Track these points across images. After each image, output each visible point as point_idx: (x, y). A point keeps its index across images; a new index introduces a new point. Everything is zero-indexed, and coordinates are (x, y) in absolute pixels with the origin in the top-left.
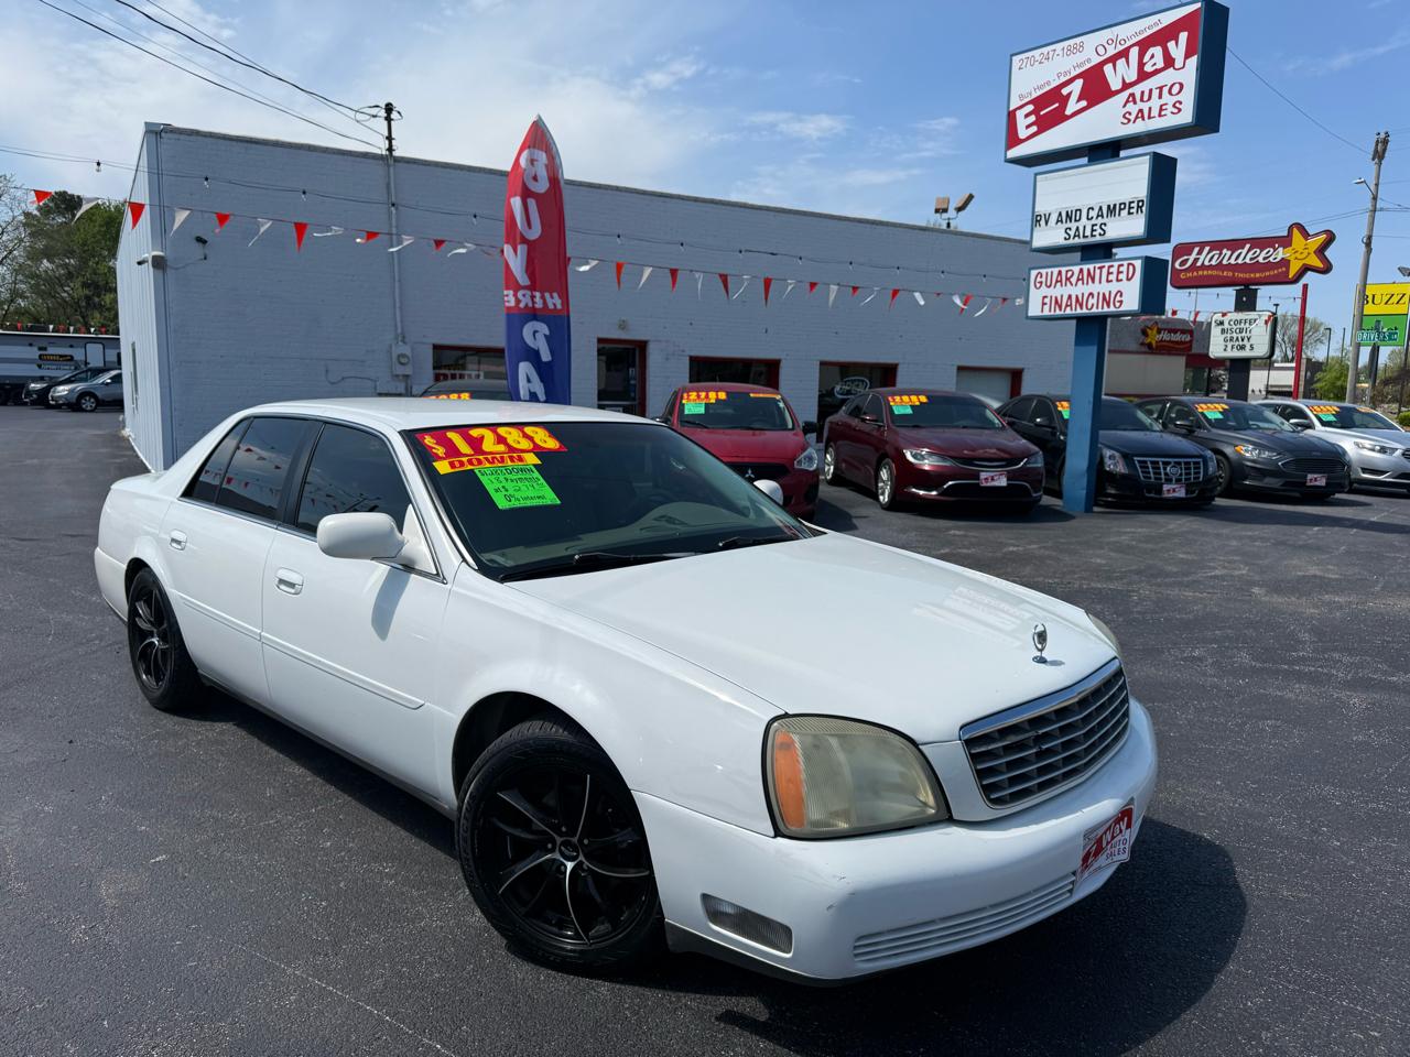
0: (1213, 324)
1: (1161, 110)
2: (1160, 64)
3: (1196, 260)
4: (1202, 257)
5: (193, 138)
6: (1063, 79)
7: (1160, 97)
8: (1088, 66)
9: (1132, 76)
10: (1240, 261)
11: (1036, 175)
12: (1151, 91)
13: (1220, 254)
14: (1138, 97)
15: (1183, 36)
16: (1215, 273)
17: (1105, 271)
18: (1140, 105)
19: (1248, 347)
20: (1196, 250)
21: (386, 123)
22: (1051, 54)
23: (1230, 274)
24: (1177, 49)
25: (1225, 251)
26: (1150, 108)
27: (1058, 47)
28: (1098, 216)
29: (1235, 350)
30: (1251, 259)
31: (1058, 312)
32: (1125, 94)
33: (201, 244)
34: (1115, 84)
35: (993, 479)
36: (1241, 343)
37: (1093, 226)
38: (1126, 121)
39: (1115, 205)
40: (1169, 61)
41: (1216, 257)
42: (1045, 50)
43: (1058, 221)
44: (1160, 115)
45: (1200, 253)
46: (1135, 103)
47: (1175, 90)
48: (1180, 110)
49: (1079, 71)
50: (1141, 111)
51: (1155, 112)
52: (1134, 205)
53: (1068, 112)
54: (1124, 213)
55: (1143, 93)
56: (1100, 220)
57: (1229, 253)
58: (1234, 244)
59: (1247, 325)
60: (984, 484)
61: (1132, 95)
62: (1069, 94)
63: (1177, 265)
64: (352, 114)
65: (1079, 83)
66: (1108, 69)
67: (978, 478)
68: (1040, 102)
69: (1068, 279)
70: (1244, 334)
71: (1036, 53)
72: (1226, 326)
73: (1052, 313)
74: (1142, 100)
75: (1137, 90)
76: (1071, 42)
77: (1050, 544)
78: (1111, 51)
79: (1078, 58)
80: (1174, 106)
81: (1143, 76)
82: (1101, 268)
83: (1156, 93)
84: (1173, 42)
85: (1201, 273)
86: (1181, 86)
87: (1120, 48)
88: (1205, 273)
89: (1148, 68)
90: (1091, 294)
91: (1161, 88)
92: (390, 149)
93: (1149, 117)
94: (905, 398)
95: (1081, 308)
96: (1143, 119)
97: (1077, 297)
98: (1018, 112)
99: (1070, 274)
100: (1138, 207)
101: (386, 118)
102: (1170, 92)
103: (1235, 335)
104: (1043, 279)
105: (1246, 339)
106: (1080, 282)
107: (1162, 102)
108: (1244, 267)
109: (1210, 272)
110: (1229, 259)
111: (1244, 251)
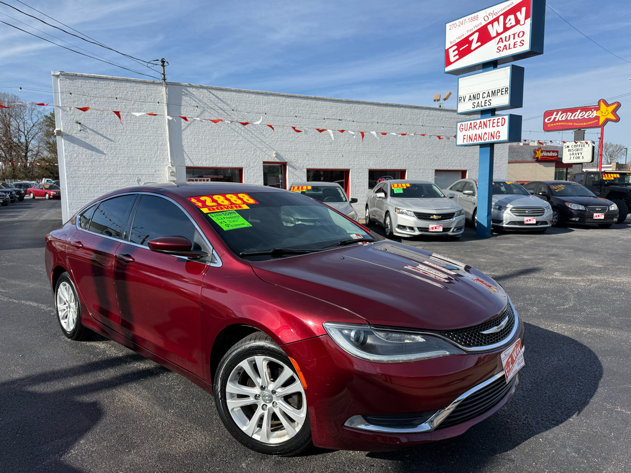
0: (564, 147)
1: (515, 45)
2: (514, 23)
3: (555, 118)
4: (558, 116)
5: (74, 77)
6: (470, 33)
7: (514, 39)
8: (480, 26)
9: (501, 30)
10: (576, 118)
12: (510, 36)
13: (567, 115)
14: (504, 40)
15: (524, 9)
16: (564, 123)
17: (491, 122)
18: (505, 43)
19: (581, 158)
20: (555, 113)
22: (464, 22)
23: (571, 124)
24: (521, 16)
25: (568, 113)
26: (509, 44)
27: (467, 18)
28: (487, 96)
29: (575, 159)
30: (581, 117)
31: (471, 142)
32: (498, 38)
33: (78, 125)
34: (493, 34)
36: (578, 156)
37: (485, 101)
38: (499, 51)
39: (495, 91)
40: (518, 22)
41: (565, 116)
42: (461, 20)
44: (514, 47)
45: (557, 115)
46: (502, 42)
47: (521, 35)
48: (523, 44)
49: (477, 29)
50: (505, 46)
51: (512, 46)
52: (504, 90)
53: (472, 48)
54: (499, 94)
55: (506, 37)
56: (488, 98)
57: (571, 114)
58: (573, 110)
59: (580, 147)
61: (501, 38)
62: (473, 40)
63: (546, 121)
64: (146, 64)
65: (477, 34)
66: (490, 27)
68: (459, 44)
69: (474, 126)
70: (579, 152)
71: (457, 22)
72: (570, 148)
73: (468, 143)
74: (506, 41)
75: (503, 36)
76: (472, 15)
78: (491, 19)
79: (476, 23)
80: (520, 42)
81: (506, 29)
83: (512, 37)
86: (524, 33)
87: (495, 17)
88: (560, 124)
90: (485, 133)
91: (514, 35)
92: (164, 79)
93: (509, 49)
95: (481, 140)
96: (507, 50)
97: (479, 135)
98: (450, 50)
99: (475, 124)
100: (506, 91)
101: (162, 65)
102: (518, 36)
103: (575, 152)
104: (464, 127)
105: (580, 154)
106: (480, 128)
107: (515, 41)
108: (578, 121)
109: (562, 123)
110: (571, 117)
111: (578, 113)
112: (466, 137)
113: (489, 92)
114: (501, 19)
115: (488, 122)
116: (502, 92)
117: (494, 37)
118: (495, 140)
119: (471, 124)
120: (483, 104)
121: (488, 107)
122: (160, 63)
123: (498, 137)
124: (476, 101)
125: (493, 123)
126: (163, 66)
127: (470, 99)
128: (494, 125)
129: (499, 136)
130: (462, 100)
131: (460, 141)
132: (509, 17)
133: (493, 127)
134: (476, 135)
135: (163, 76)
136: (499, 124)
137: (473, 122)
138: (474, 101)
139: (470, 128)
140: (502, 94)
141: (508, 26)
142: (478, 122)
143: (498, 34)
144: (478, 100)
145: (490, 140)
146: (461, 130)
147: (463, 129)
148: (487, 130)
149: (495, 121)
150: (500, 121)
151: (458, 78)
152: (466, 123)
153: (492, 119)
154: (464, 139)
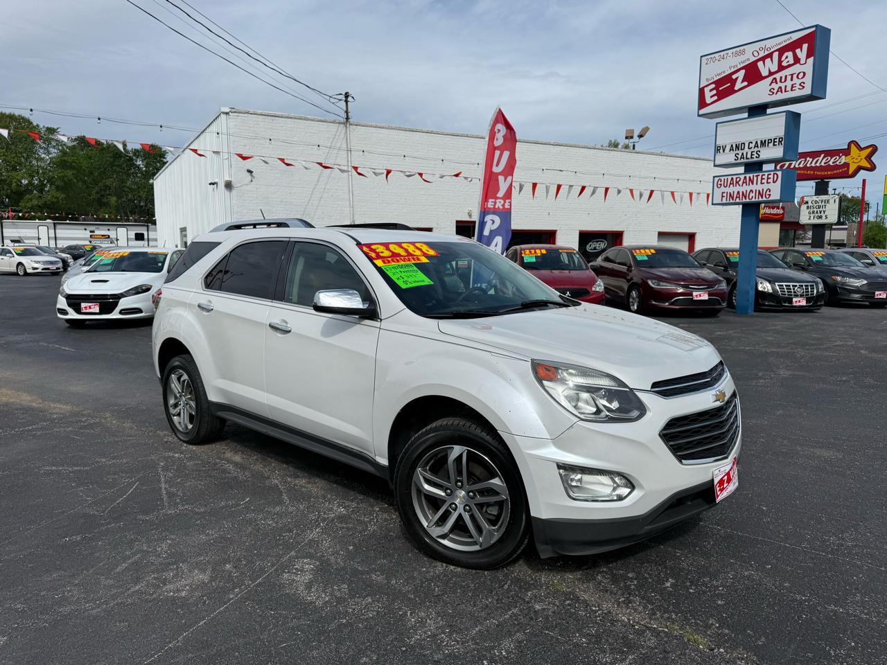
0: (803, 204)
1: (792, 87)
2: (792, 61)
3: (790, 164)
4: (794, 163)
6: (733, 70)
7: (792, 80)
8: (748, 63)
9: (774, 68)
10: (818, 165)
11: (717, 124)
12: (786, 76)
13: (806, 160)
14: (778, 80)
15: (805, 46)
16: (802, 172)
17: (759, 178)
18: (780, 84)
19: (824, 217)
21: (345, 103)
22: (725, 56)
23: (812, 173)
24: (802, 53)
25: (808, 159)
26: (786, 86)
28: (755, 146)
29: (815, 218)
30: (825, 163)
31: (731, 201)
32: (771, 78)
33: (248, 174)
34: (764, 72)
35: (700, 296)
36: (819, 215)
37: (752, 152)
38: (771, 93)
39: (765, 141)
40: (797, 60)
41: (803, 162)
42: (722, 54)
43: (731, 150)
44: (792, 90)
46: (777, 83)
47: (800, 76)
48: (803, 87)
49: (742, 65)
50: (780, 88)
51: (789, 88)
52: (777, 140)
53: (736, 88)
54: (771, 145)
55: (781, 78)
56: (756, 149)
57: (811, 160)
58: (814, 155)
59: (823, 203)
60: (695, 299)
61: (775, 79)
62: (737, 78)
65: (743, 72)
66: (760, 64)
67: (692, 295)
68: (718, 83)
69: (737, 182)
70: (821, 209)
71: (716, 55)
72: (810, 204)
73: (728, 201)
74: (781, 81)
75: (777, 76)
76: (738, 49)
77: (738, 330)
78: (762, 54)
79: (742, 58)
80: (800, 85)
81: (781, 68)
82: (757, 176)
83: (789, 78)
84: (799, 49)
86: (804, 74)
87: (767, 53)
89: (784, 64)
90: (751, 191)
91: (792, 75)
92: (347, 118)
93: (785, 91)
94: (642, 251)
95: (746, 199)
96: (782, 92)
97: (743, 192)
98: (705, 89)
99: (738, 179)
100: (779, 141)
101: (345, 101)
102: (798, 77)
103: (815, 210)
104: (722, 183)
105: (822, 212)
106: (745, 184)
107: (793, 82)
108: (820, 168)
109: (799, 171)
110: (811, 163)
111: (821, 159)
112: (725, 195)
113: (757, 142)
114: (776, 55)
115: (755, 178)
116: (774, 142)
117: (766, 77)
118: (764, 199)
119: (732, 179)
120: (749, 156)
121: (755, 159)
122: (344, 98)
123: (768, 196)
124: (740, 152)
125: (762, 179)
127: (731, 149)
128: (763, 181)
129: (770, 195)
130: (721, 150)
131: (717, 200)
132: (786, 54)
133: (761, 183)
134: (738, 192)
135: (346, 114)
136: (769, 181)
137: (734, 177)
138: (737, 152)
139: (730, 184)
140: (774, 145)
142: (742, 177)
143: (771, 74)
144: (742, 151)
145: (757, 199)
146: (719, 186)
147: (721, 185)
148: (754, 187)
149: (765, 177)
150: (771, 176)
152: (726, 178)
153: (761, 174)
154: (723, 196)
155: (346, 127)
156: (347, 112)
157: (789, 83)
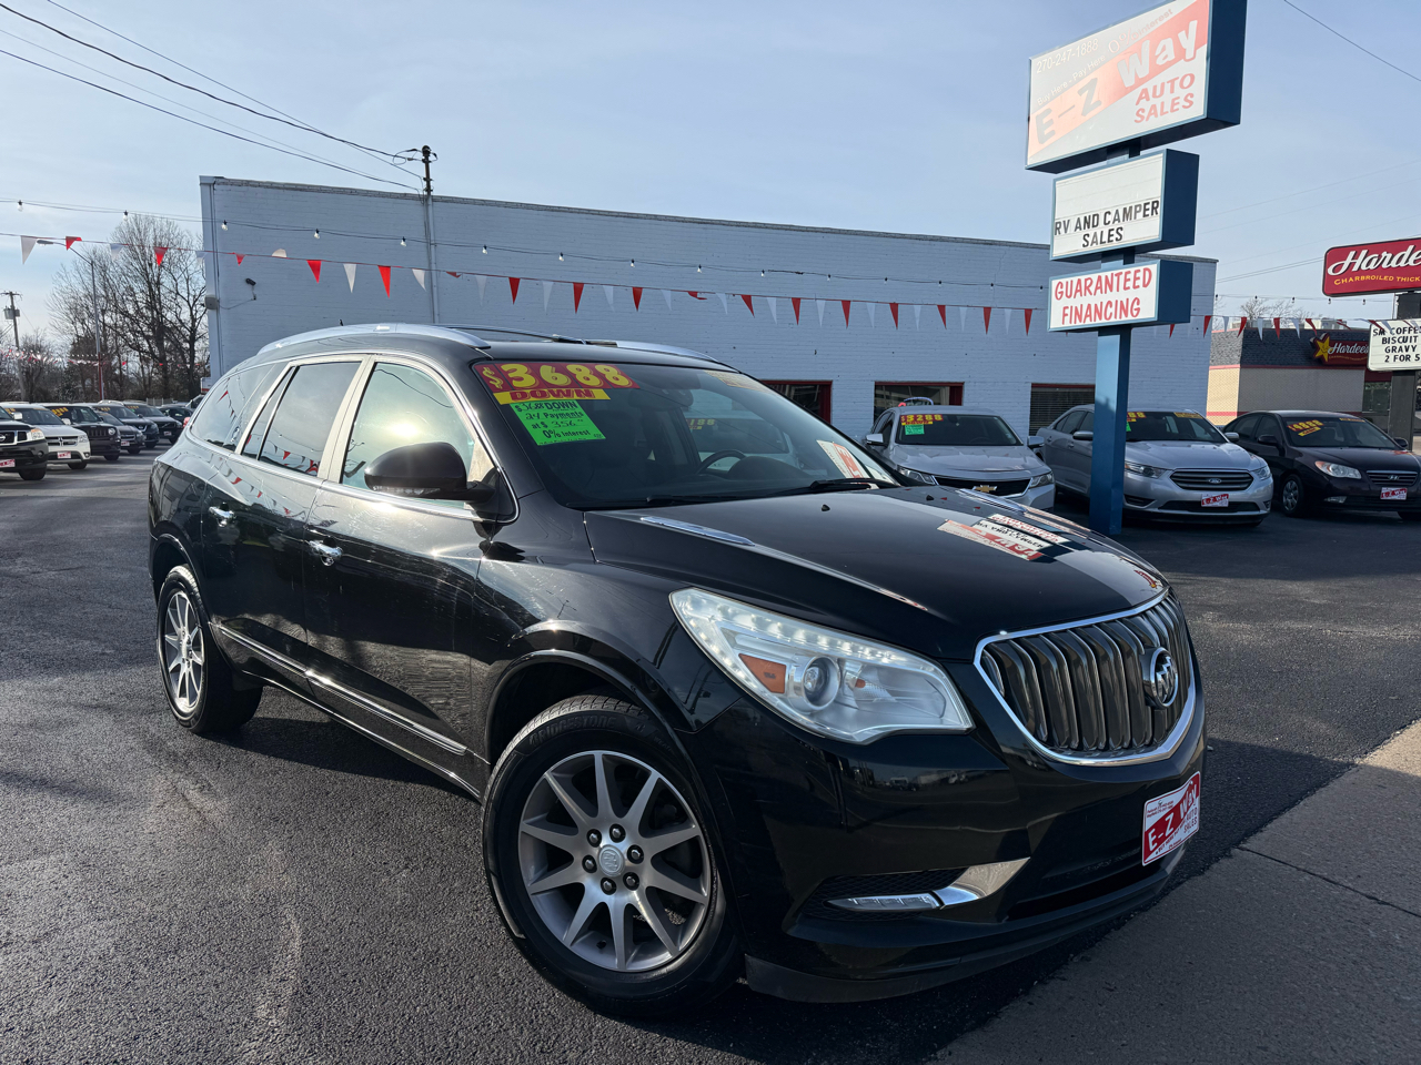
0: (1372, 333)
1: (1173, 104)
2: (1172, 57)
3: (1352, 265)
4: (1358, 262)
5: (244, 188)
7: (1172, 91)
9: (1145, 71)
10: (1402, 264)
12: (1163, 85)
13: (1380, 257)
14: (1150, 94)
15: (1193, 25)
16: (1373, 278)
17: (1122, 277)
18: (1153, 101)
19: (1413, 357)
20: (1352, 253)
21: (423, 165)
22: (1067, 54)
23: (1391, 278)
24: (1188, 40)
25: (1384, 254)
26: (1163, 103)
27: (1074, 46)
28: (1115, 220)
29: (1397, 360)
30: (1415, 261)
31: (1078, 324)
32: (1138, 91)
33: (250, 286)
34: (1129, 81)
36: (1405, 353)
37: (1110, 230)
38: (1139, 119)
40: (1180, 53)
41: (1375, 260)
43: (1077, 228)
45: (1355, 257)
46: (1148, 100)
47: (1186, 82)
48: (1191, 103)
50: (1154, 107)
51: (1167, 108)
52: (1149, 206)
54: (1140, 215)
55: (1155, 87)
56: (1117, 225)
57: (1390, 255)
58: (1396, 246)
59: (1412, 332)
61: (1145, 91)
63: (1330, 271)
64: (390, 159)
69: (1087, 288)
70: (1408, 344)
71: (1054, 54)
72: (1388, 335)
73: (1073, 324)
74: (1154, 96)
75: (1149, 85)
78: (1125, 47)
81: (1156, 70)
82: (1118, 275)
83: (1168, 87)
84: (1183, 33)
85: (1357, 278)
86: (1192, 77)
87: (1132, 43)
88: (1363, 278)
90: (1109, 303)
91: (1172, 82)
92: (428, 189)
95: (1100, 318)
96: (1156, 116)
97: (1096, 306)
99: (1089, 282)
100: (1153, 208)
101: (423, 161)
102: (1182, 86)
103: (1398, 345)
104: (1064, 289)
105: (1411, 349)
106: (1099, 291)
107: (1174, 96)
108: (1407, 270)
109: (1368, 277)
110: (1389, 262)
111: (1407, 253)
112: (1068, 311)
113: (1117, 212)
114: (1146, 46)
115: (1115, 278)
116: (1145, 210)
117: (1132, 88)
118: (1130, 317)
119: (1079, 281)
120: (1105, 238)
121: (1115, 245)
122: (420, 156)
123: (1135, 313)
124: (1091, 231)
125: (1126, 280)
126: (427, 162)
127: (1078, 226)
128: (1130, 284)
129: (1138, 310)
130: (1062, 230)
131: (1056, 322)
132: (1163, 43)
133: (1125, 288)
134: (1089, 306)
135: (425, 183)
136: (1138, 283)
137: (1083, 278)
138: (1087, 231)
139: (1077, 291)
140: (1145, 216)
141: (1160, 62)
142: (1094, 277)
143: (1140, 82)
144: (1095, 230)
145: (1118, 319)
146: (1059, 296)
147: (1062, 293)
148: (1112, 296)
149: (1131, 276)
150: (1140, 275)
151: (1055, 180)
152: (1069, 280)
153: (1124, 271)
154: (1065, 315)
155: (427, 205)
156: (428, 179)
157: (1167, 98)
